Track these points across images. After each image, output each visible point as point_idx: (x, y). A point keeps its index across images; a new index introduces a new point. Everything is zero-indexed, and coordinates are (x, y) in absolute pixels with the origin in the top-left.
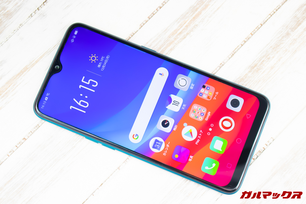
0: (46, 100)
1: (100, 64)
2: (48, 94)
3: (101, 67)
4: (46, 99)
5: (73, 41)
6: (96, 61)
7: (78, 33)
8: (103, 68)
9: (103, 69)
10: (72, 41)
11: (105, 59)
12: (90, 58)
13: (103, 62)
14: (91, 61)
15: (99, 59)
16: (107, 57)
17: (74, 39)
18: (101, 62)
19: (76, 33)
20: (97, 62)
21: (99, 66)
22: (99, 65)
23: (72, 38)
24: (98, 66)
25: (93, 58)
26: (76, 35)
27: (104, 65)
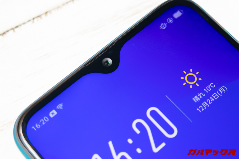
0: (51, 116)
1: (199, 95)
2: (60, 106)
3: (200, 103)
4: (53, 113)
5: (164, 28)
6: (194, 85)
7: (180, 17)
8: (204, 107)
9: (201, 109)
10: (163, 26)
11: (214, 90)
12: (184, 75)
13: (208, 95)
14: (184, 81)
15: (203, 85)
16: (222, 90)
17: (168, 25)
18: (205, 92)
19: (177, 15)
20: (196, 90)
21: (196, 99)
22: (196, 97)
23: (165, 21)
24: (194, 97)
25: (191, 79)
26: (174, 19)
27: (208, 103)
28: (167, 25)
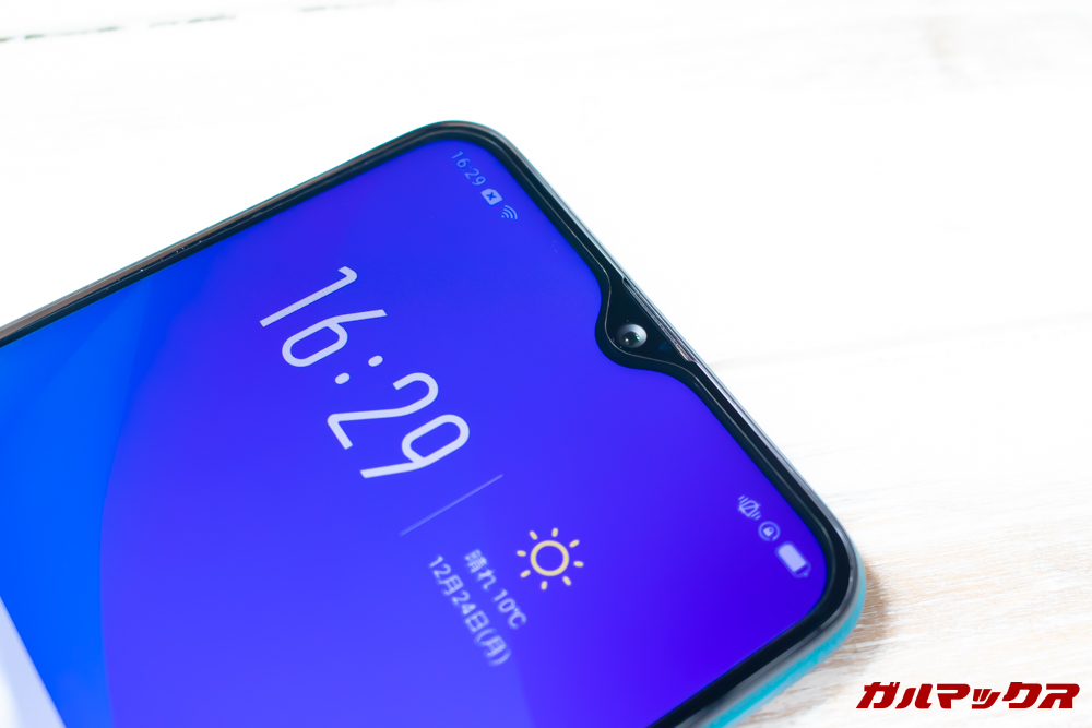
1: (489, 573)
2: (510, 213)
3: (461, 569)
4: (492, 197)
5: (742, 509)
6: (526, 563)
7: (781, 566)
8: (444, 577)
9: (439, 567)
10: (748, 507)
11: (498, 622)
12: (563, 540)
13: (483, 600)
14: (545, 536)
15: (525, 592)
16: (497, 647)
17: (754, 524)
18: (495, 589)
19: (792, 558)
20: (507, 568)
21: (477, 561)
22: (483, 561)
23: (767, 514)
24: (484, 554)
26: (774, 545)
27: (457, 594)
28: (751, 520)
